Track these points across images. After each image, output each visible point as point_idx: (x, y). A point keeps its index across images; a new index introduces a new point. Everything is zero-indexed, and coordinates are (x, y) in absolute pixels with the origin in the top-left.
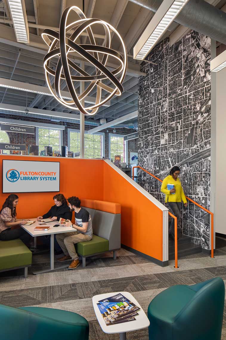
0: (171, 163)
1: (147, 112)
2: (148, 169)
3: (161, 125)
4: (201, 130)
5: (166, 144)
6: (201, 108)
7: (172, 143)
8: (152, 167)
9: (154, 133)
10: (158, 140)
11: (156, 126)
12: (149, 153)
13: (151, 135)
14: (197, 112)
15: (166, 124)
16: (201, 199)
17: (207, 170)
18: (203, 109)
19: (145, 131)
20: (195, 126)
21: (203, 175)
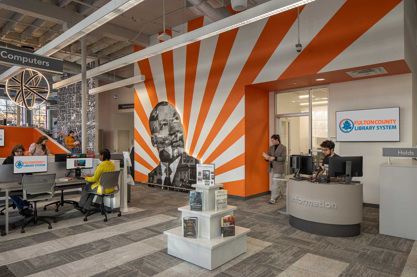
0: (77, 131)
1: (63, 99)
2: (64, 134)
3: (72, 109)
4: (91, 115)
5: (75, 120)
6: (91, 104)
7: (78, 120)
8: (67, 132)
9: (68, 113)
10: (70, 117)
11: (69, 109)
12: (65, 124)
13: (66, 113)
14: (90, 106)
15: (75, 108)
16: (91, 149)
17: (93, 135)
18: (92, 105)
19: (62, 110)
20: (89, 113)
21: (92, 137)
